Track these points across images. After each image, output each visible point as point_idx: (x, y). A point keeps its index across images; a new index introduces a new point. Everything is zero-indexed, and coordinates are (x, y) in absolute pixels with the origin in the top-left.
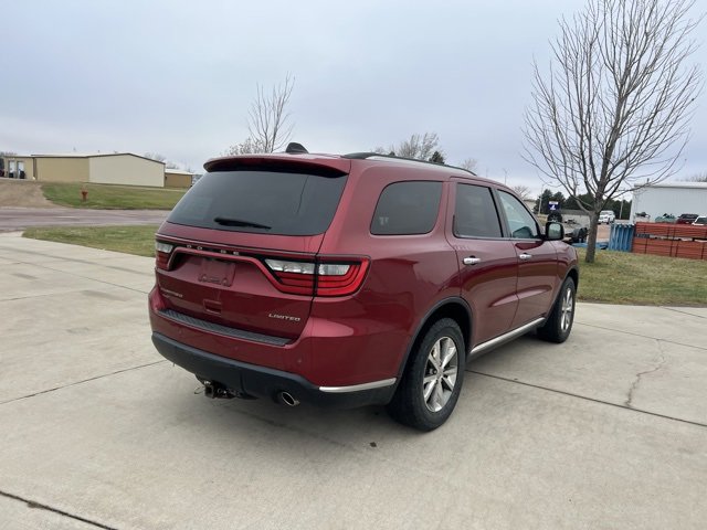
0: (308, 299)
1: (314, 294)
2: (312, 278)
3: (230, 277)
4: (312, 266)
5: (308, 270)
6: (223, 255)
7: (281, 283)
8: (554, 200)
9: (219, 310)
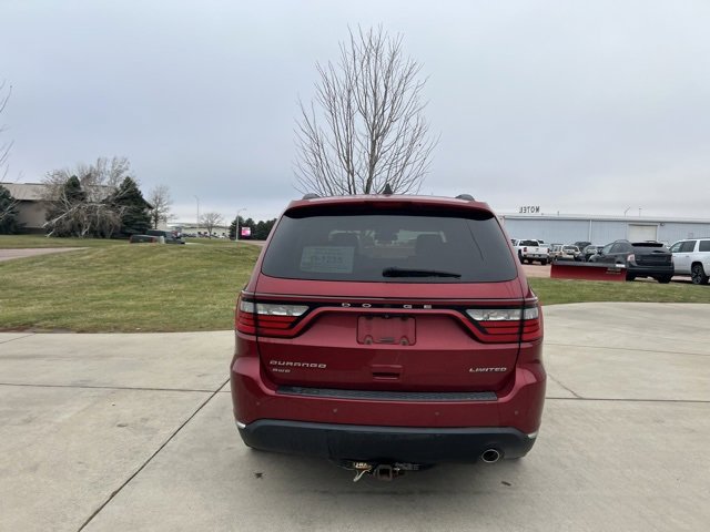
0: (515, 346)
1: (521, 341)
2: (518, 324)
3: (411, 335)
4: (518, 312)
5: (515, 316)
6: (408, 309)
7: (486, 333)
8: (246, 226)
9: (397, 375)
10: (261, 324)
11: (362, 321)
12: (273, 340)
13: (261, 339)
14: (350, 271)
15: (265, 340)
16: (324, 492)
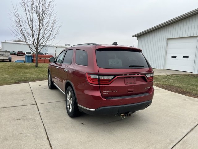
2: (152, 77)
3: (135, 81)
9: (132, 91)
10: (100, 81)
11: (125, 79)
12: (104, 86)
13: (100, 86)
14: (122, 66)
15: (102, 86)
16: (104, 124)
